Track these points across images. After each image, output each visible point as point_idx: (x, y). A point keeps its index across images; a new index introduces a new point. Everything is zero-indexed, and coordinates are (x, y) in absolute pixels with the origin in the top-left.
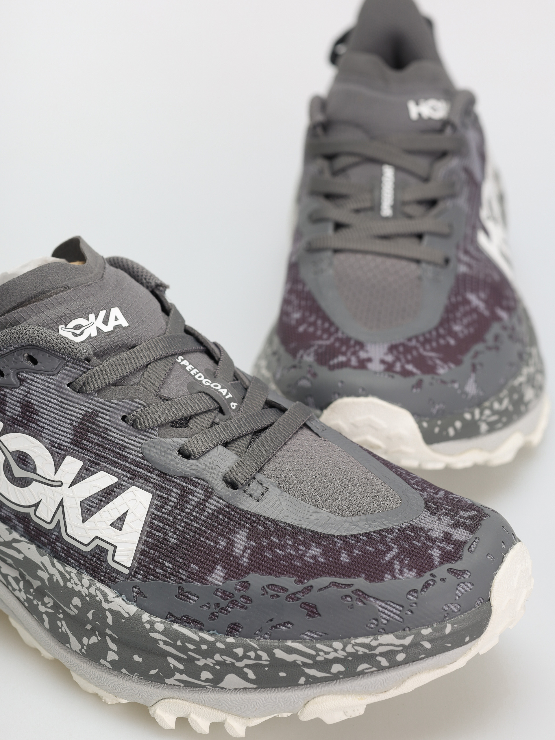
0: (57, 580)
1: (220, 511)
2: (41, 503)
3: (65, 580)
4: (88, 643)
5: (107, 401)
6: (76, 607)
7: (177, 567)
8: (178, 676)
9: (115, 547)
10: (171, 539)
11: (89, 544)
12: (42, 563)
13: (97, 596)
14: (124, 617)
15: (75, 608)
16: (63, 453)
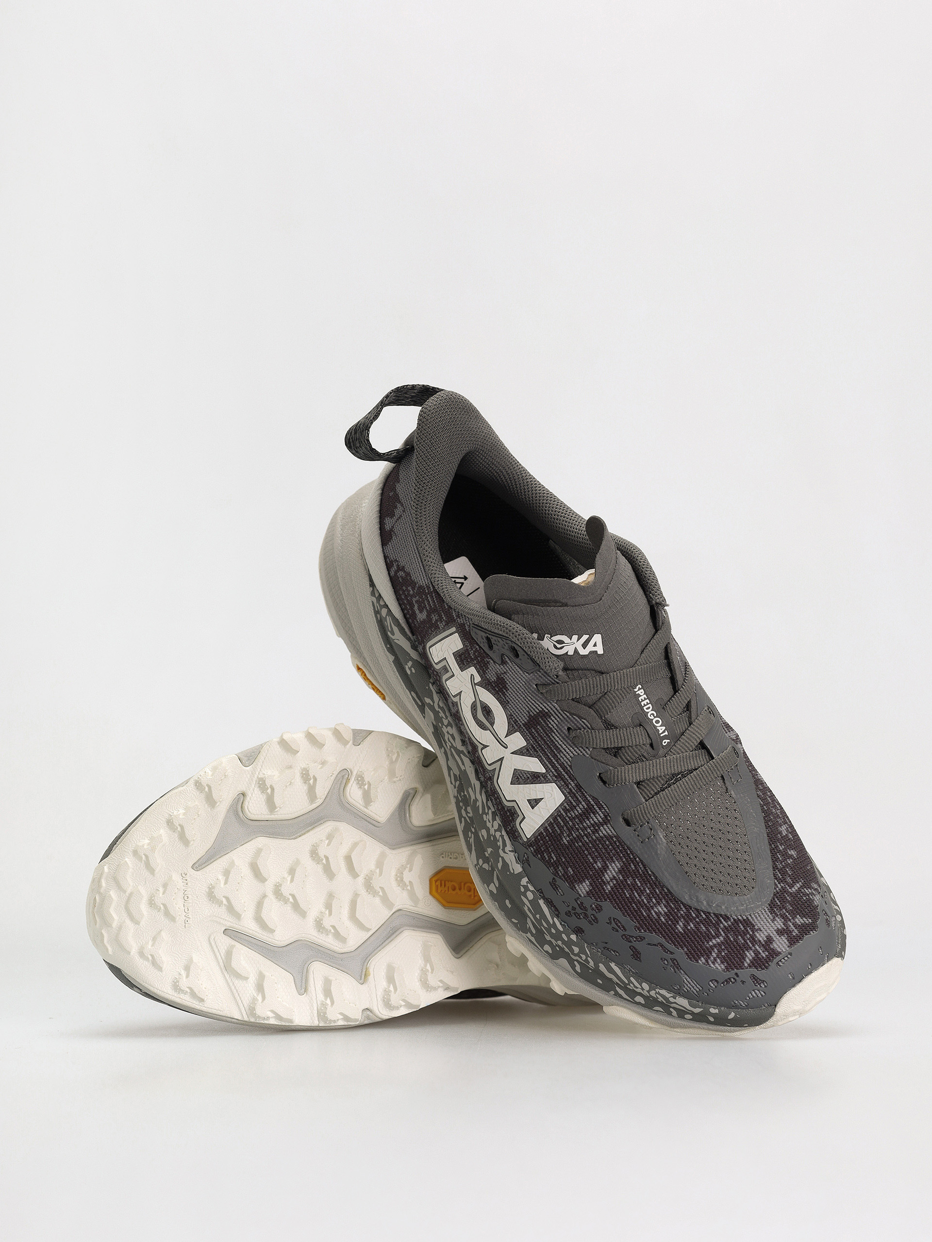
0: (478, 806)
1: (610, 838)
2: (488, 747)
3: (484, 812)
4: (482, 865)
5: (562, 710)
6: (483, 836)
8: (529, 935)
9: (524, 818)
10: (564, 839)
11: (509, 801)
12: (474, 785)
13: (499, 840)
14: (510, 871)
16: (516, 728)
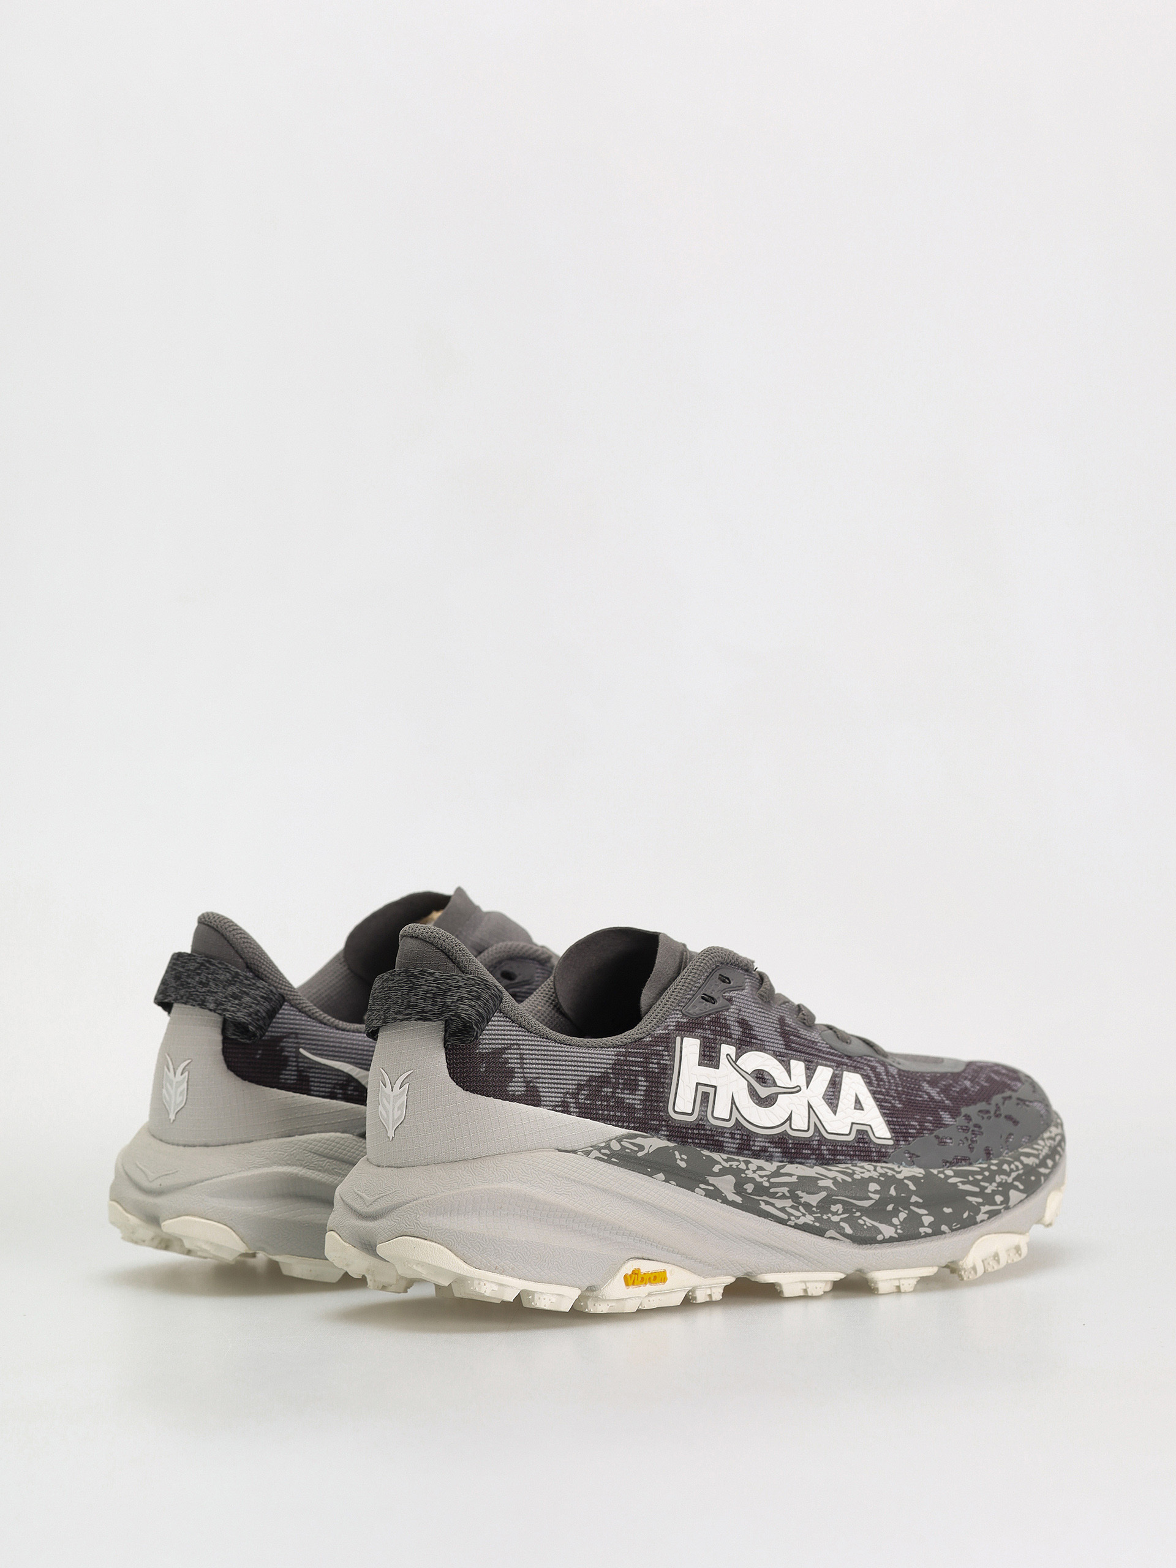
0: (842, 1179)
2: (793, 1112)
3: (851, 1175)
4: (900, 1221)
6: (875, 1192)
7: (921, 1123)
9: (871, 1125)
11: (850, 1133)
12: (817, 1173)
13: (887, 1173)
14: (921, 1178)
15: (874, 1194)
16: (786, 1058)
